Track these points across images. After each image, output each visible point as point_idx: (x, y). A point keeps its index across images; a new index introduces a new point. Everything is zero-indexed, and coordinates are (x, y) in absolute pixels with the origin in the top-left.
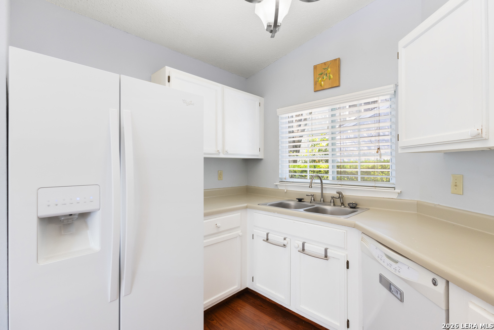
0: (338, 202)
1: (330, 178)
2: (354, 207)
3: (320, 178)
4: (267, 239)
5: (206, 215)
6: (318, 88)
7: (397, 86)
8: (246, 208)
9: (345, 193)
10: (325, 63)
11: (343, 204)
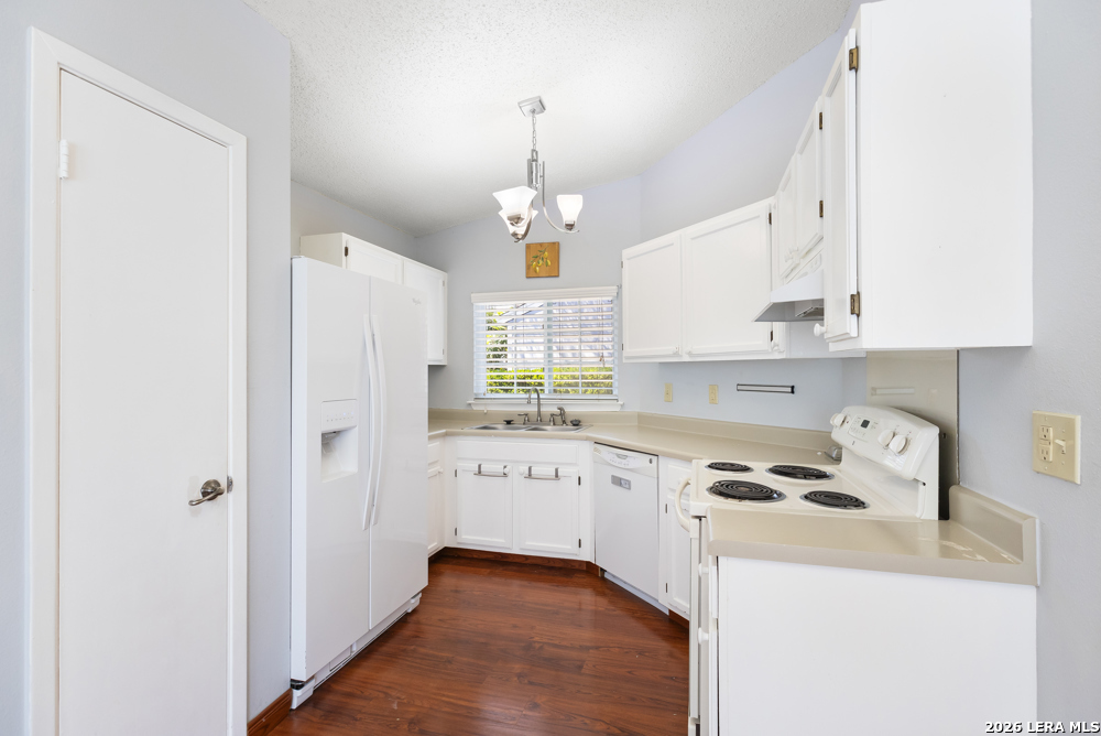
0: (558, 419)
1: (546, 392)
2: (576, 424)
3: (536, 391)
4: (480, 472)
5: (430, 438)
6: (531, 273)
7: (620, 287)
8: (446, 435)
9: (568, 410)
10: (541, 244)
11: (564, 422)
